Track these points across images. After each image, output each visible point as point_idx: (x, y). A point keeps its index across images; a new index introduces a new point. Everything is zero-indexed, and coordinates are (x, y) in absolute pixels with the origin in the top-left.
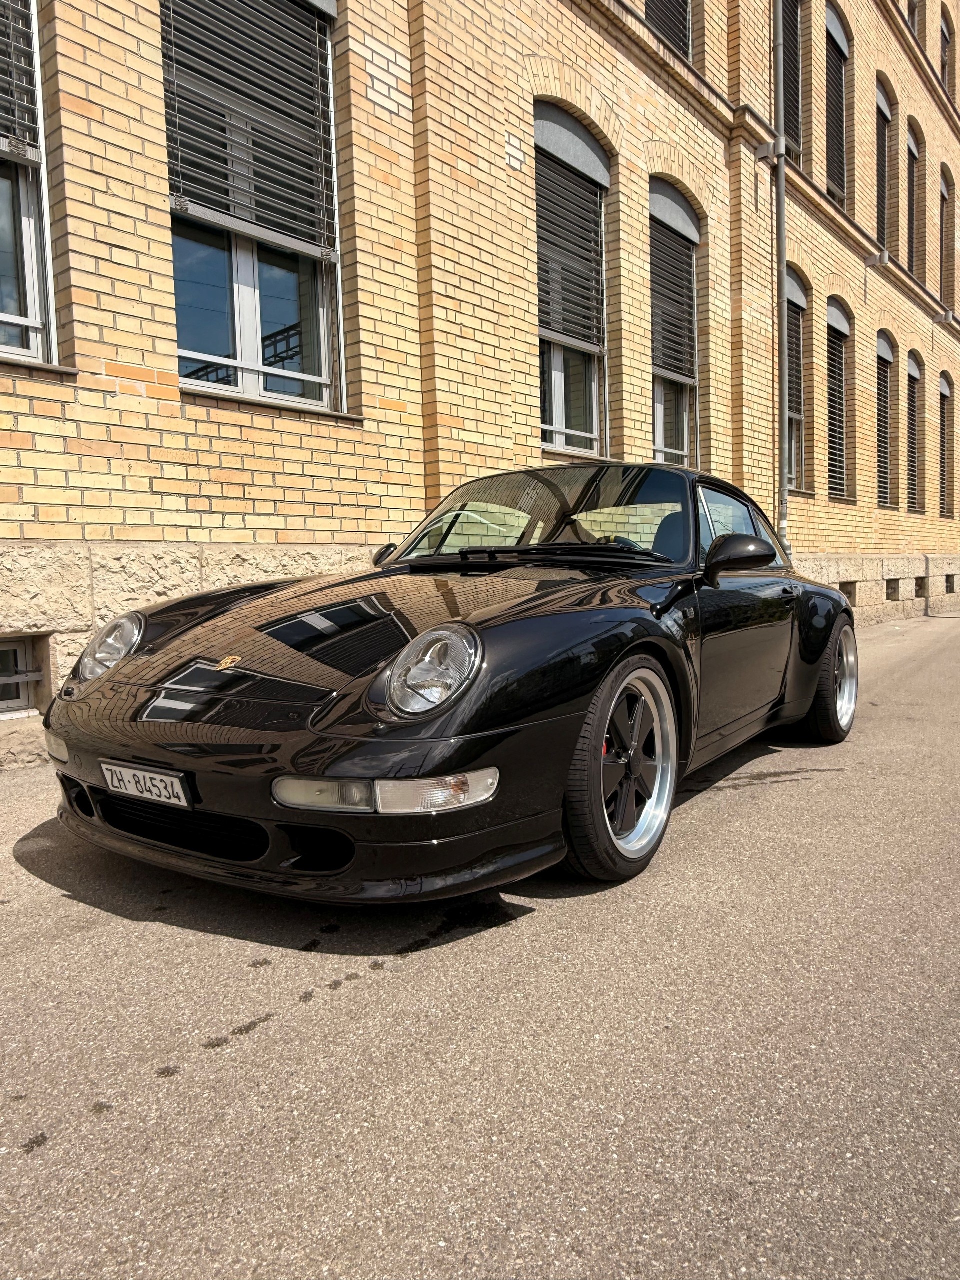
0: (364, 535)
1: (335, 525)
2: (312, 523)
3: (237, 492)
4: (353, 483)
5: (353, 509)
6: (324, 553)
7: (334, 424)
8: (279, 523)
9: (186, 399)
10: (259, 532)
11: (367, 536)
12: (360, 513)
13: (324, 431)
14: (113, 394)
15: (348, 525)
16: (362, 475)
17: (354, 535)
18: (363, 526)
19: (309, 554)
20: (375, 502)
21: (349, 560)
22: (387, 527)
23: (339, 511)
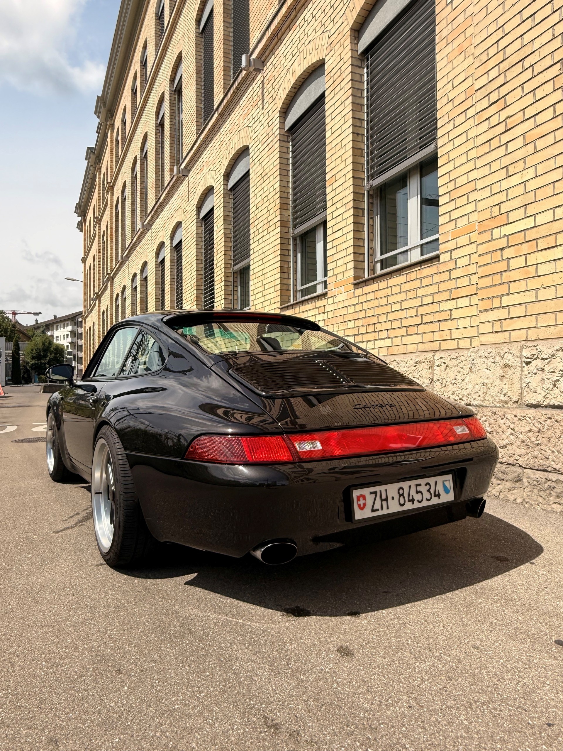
0: (438, 343)
1: (418, 338)
2: (406, 340)
3: (371, 329)
4: (431, 305)
5: (431, 325)
6: (403, 360)
7: (419, 268)
8: (388, 342)
9: (356, 287)
10: (381, 349)
11: (440, 343)
12: (435, 327)
13: (413, 276)
14: (335, 296)
15: (428, 337)
16: (437, 298)
17: (431, 344)
18: (437, 337)
19: (395, 360)
20: (446, 315)
21: (416, 363)
22: (456, 334)
23: (421, 329)
